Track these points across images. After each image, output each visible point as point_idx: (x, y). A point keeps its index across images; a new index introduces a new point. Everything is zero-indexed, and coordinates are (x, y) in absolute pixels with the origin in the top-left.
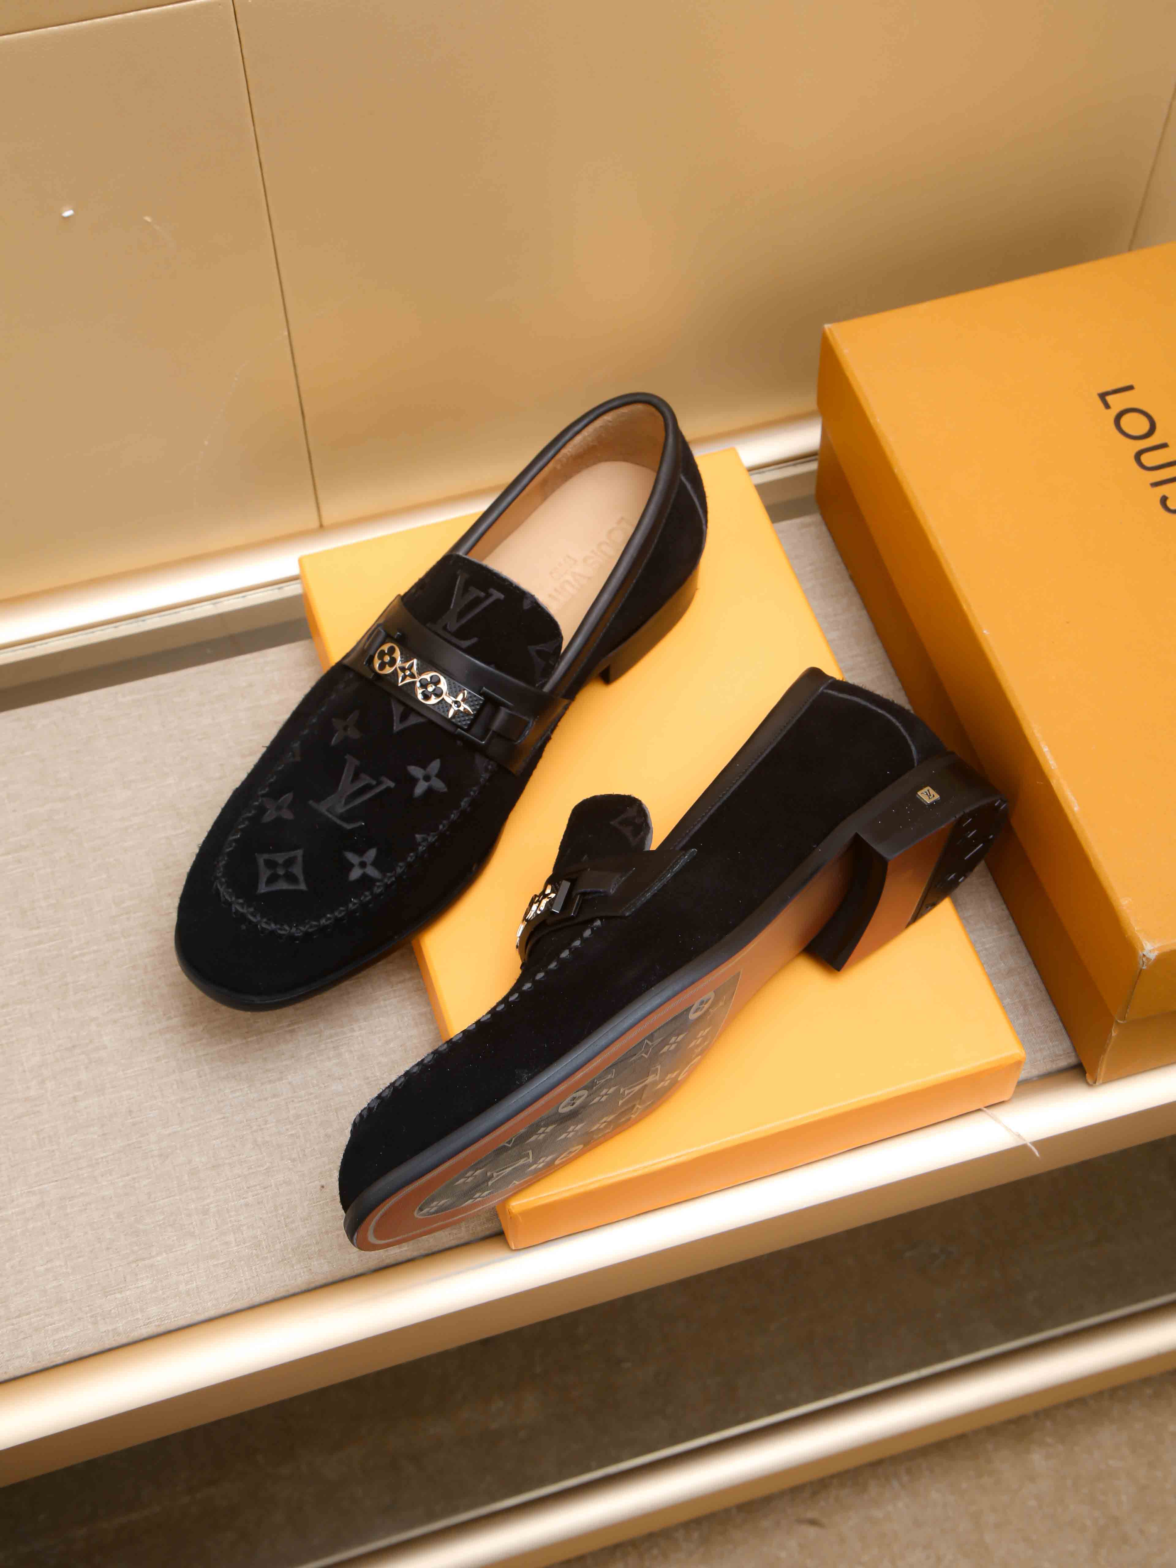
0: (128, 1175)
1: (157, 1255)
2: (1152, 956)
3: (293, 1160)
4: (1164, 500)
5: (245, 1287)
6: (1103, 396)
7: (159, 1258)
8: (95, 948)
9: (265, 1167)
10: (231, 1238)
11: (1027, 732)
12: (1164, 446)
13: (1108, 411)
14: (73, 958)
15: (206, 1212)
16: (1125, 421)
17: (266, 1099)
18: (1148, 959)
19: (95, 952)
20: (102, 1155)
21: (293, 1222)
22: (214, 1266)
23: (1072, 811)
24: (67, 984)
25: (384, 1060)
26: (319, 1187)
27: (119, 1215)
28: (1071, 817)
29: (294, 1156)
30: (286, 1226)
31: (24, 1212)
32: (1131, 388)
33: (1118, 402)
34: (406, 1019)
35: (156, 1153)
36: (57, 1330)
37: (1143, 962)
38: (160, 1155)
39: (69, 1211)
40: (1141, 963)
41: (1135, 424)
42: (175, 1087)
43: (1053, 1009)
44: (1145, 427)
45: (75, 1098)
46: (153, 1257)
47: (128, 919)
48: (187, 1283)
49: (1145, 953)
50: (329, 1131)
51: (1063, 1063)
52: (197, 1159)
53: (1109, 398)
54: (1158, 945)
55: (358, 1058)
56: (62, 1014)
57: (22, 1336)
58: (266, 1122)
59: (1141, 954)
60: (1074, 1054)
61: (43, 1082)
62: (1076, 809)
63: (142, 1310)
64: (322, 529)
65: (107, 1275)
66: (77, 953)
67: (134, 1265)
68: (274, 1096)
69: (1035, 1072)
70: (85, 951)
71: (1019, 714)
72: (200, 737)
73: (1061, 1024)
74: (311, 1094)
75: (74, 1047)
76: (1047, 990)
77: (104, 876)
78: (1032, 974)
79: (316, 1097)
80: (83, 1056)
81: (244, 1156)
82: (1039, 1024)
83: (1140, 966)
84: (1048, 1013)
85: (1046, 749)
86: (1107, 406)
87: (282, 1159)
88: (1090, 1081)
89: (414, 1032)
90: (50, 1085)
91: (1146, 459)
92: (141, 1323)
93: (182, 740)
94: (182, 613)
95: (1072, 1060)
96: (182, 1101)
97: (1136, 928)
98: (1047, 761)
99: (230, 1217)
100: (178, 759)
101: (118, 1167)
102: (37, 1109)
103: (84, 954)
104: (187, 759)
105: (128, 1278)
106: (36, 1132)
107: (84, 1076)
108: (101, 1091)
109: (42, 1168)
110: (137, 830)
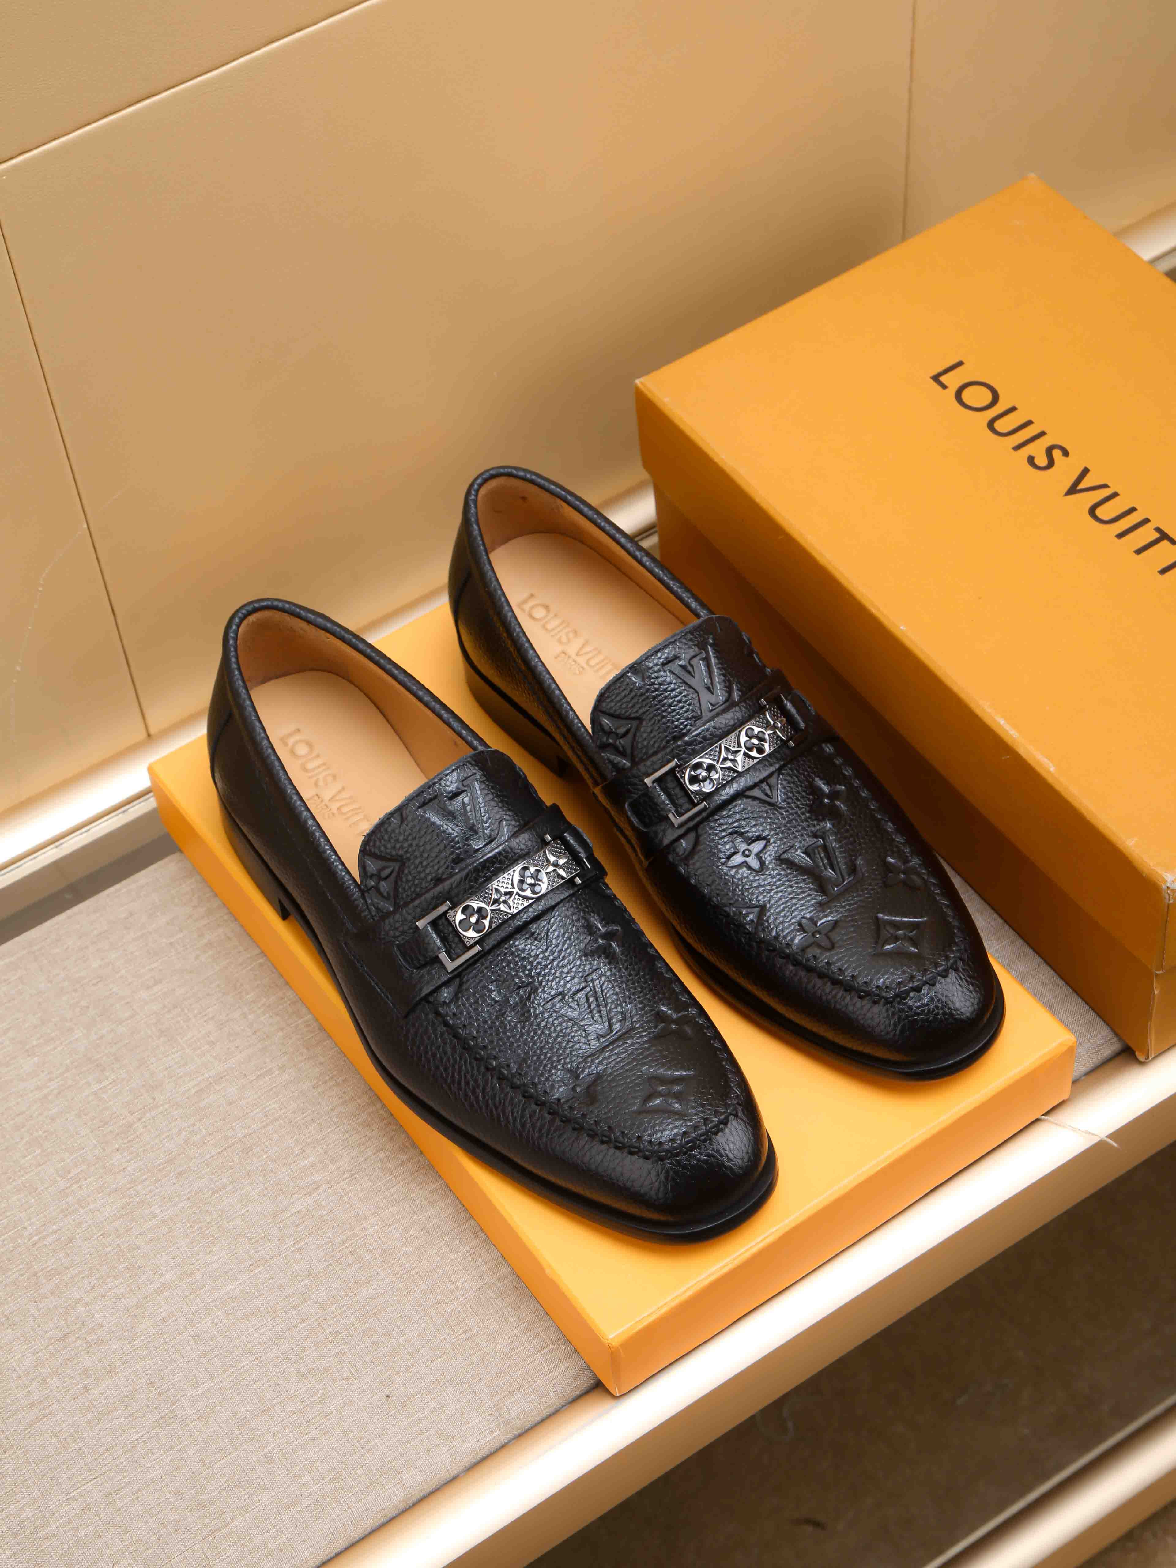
0: (172, 1448)
1: (233, 1520)
2: (1175, 886)
3: (348, 1379)
4: (1031, 460)
5: (339, 1524)
6: (936, 378)
7: (236, 1523)
8: (55, 1227)
9: (319, 1395)
10: (308, 1478)
11: (978, 712)
12: (1013, 409)
14: (34, 1245)
15: (270, 1460)
16: (966, 395)
17: (295, 1326)
18: (1172, 890)
19: (54, 1232)
20: (136, 1437)
21: (368, 1442)
23: (1049, 772)
24: (35, 1274)
25: (409, 1249)
26: (384, 1399)
27: (177, 1493)
28: (1050, 780)
29: (346, 1374)
30: (362, 1448)
31: (70, 1522)
32: (960, 364)
33: (953, 380)
34: (418, 1202)
35: (195, 1416)
37: (1169, 895)
38: (200, 1418)
39: (119, 1505)
40: (1167, 897)
41: (977, 396)
42: (192, 1343)
43: (1080, 1000)
44: (988, 397)
45: (85, 1387)
46: (229, 1524)
47: (80, 1188)
48: (275, 1539)
49: (1168, 885)
50: (375, 1338)
51: (1107, 1052)
52: (243, 1409)
53: (943, 379)
55: (381, 1255)
56: (40, 1306)
58: (304, 1350)
59: (1164, 887)
60: (1115, 1039)
61: (44, 1381)
62: (1052, 769)
64: (151, 738)
66: (36, 1238)
67: (210, 1539)
68: (303, 1320)
69: (1083, 1069)
70: (44, 1234)
71: (964, 696)
72: (94, 982)
73: (1092, 1013)
74: (343, 1306)
75: (66, 1335)
76: (1066, 983)
77: (39, 1151)
78: (1046, 973)
79: (349, 1309)
80: (79, 1342)
81: (292, 1391)
82: (1071, 1019)
83: (1167, 901)
84: (1076, 1005)
85: (1002, 722)
86: (944, 387)
87: (334, 1381)
88: (1141, 1058)
89: (432, 1211)
90: (53, 1382)
91: (1000, 426)
93: (76, 991)
94: (25, 866)
95: (1116, 1046)
97: (1151, 864)
98: (1007, 731)
99: (298, 1457)
100: (78, 1010)
101: (159, 1444)
102: (48, 1411)
103: (44, 1238)
104: (88, 1007)
105: (209, 1553)
106: (55, 1435)
107: (87, 1362)
108: (112, 1371)
109: (74, 1470)
110: (59, 1093)
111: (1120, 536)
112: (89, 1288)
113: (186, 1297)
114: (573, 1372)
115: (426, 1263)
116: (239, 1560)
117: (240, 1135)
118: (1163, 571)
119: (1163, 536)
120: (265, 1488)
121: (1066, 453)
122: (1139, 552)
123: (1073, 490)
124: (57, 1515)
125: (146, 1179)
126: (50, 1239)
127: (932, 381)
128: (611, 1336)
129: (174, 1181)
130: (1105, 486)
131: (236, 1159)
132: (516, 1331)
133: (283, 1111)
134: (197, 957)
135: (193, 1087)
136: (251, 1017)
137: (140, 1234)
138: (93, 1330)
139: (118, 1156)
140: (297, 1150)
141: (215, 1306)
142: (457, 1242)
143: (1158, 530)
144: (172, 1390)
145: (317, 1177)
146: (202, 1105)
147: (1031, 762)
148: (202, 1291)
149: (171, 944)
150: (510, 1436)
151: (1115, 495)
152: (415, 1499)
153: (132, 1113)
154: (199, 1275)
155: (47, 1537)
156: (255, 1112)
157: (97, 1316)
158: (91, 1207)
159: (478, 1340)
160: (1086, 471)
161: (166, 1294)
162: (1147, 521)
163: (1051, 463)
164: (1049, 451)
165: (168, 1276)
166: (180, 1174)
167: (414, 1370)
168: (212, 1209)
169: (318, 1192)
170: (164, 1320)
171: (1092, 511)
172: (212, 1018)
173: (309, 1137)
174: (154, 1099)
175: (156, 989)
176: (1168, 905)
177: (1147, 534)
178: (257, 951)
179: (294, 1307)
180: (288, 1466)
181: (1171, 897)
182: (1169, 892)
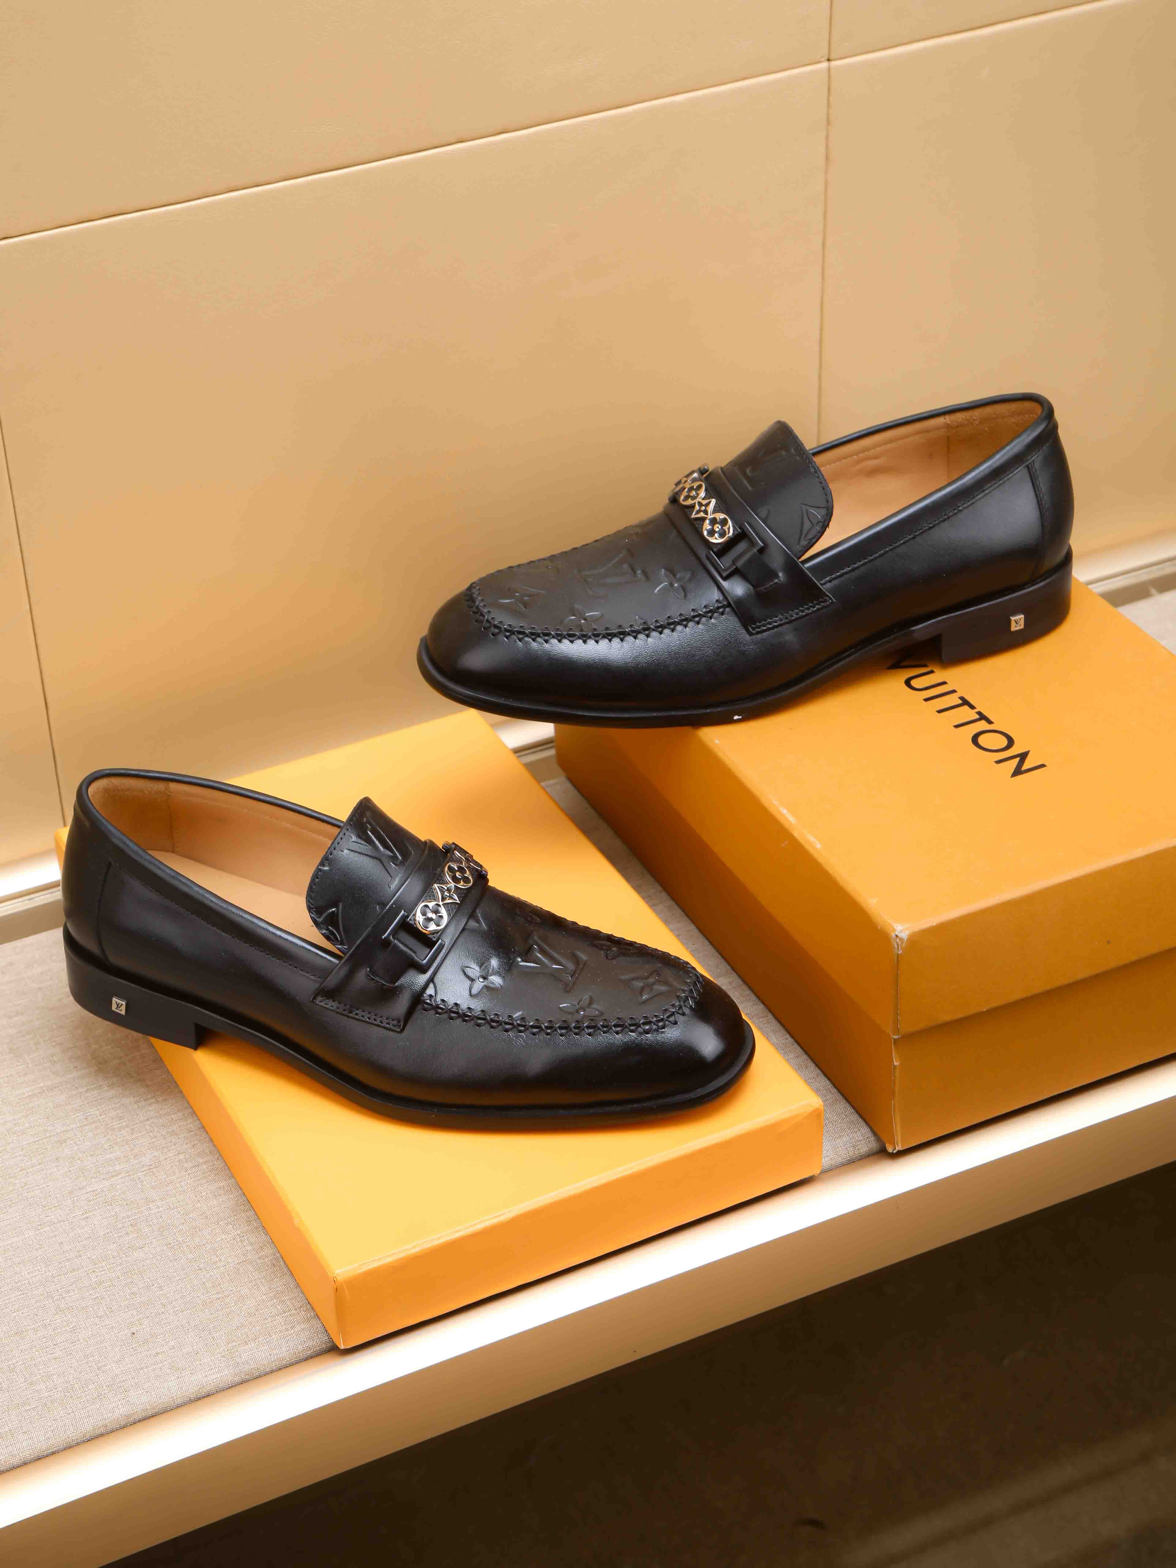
2: (904, 935)
3: (101, 1317)
9: (71, 1326)
10: (42, 1386)
11: (765, 802)
18: (900, 939)
21: (106, 1367)
23: (815, 849)
26: (130, 1336)
28: (816, 855)
29: (101, 1313)
30: (99, 1370)
37: (898, 944)
40: (896, 946)
49: (897, 934)
50: (135, 1290)
54: (908, 925)
59: (893, 935)
60: (873, 1139)
62: (818, 846)
71: (756, 791)
73: (857, 1116)
74: (113, 1263)
81: (48, 1320)
83: (897, 952)
85: (785, 811)
87: (88, 1318)
97: (885, 916)
98: (786, 819)
111: (926, 700)
114: (307, 1333)
115: (197, 1240)
117: (58, 1131)
118: (957, 726)
119: (965, 702)
122: (940, 712)
128: (337, 1272)
131: (49, 1147)
132: (264, 1297)
133: (102, 1117)
135: (28, 1093)
136: (95, 1048)
140: (106, 1146)
142: (230, 1226)
143: (962, 698)
145: (118, 1167)
146: (30, 1105)
147: (802, 841)
150: (237, 1379)
152: (137, 1417)
156: (77, 1115)
159: (227, 1300)
162: (954, 691)
167: (163, 1316)
168: (17, 1181)
169: (116, 1178)
172: (60, 1046)
173: (120, 1138)
175: (16, 1019)
176: (898, 954)
179: (68, 1260)
180: (27, 1376)
181: (900, 946)
182: (898, 940)
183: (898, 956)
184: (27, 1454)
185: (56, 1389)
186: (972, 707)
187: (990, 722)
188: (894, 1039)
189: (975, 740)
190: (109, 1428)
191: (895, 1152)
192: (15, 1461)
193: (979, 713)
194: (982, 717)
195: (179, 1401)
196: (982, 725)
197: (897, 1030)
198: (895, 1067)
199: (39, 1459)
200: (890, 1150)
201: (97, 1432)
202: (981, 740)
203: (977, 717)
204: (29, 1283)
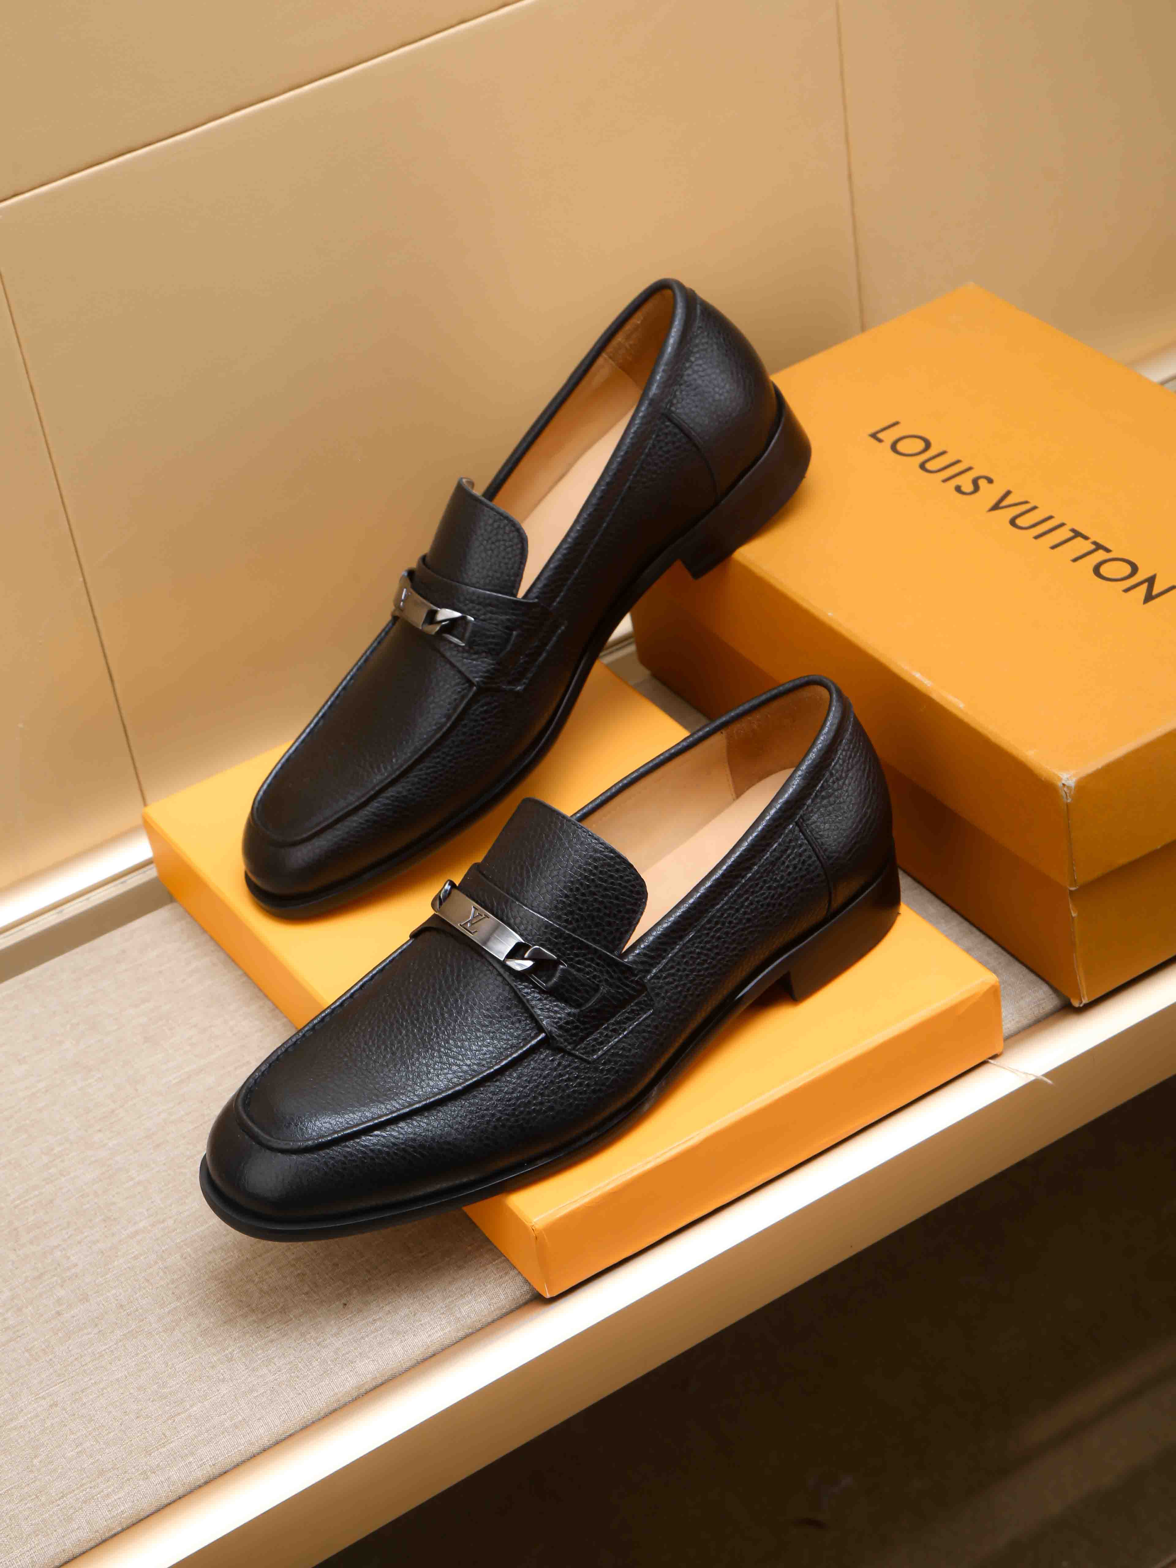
0: (137, 1354)
1: (191, 1406)
2: (1071, 783)
3: (307, 1293)
4: (958, 489)
6: (874, 436)
7: (195, 1409)
8: (37, 1193)
11: (896, 670)
12: (944, 453)
13: (883, 444)
14: (16, 1207)
16: (900, 447)
18: (1068, 787)
19: (36, 1196)
20: (104, 1348)
21: (324, 1342)
22: (255, 1397)
23: (958, 708)
24: (16, 1229)
26: (341, 1307)
27: (140, 1388)
28: (959, 715)
30: (318, 1346)
31: (37, 1416)
32: (896, 423)
33: (888, 437)
36: (108, 1495)
37: (1066, 793)
39: (85, 1400)
40: (1065, 796)
42: (161, 1274)
45: (58, 1312)
46: (188, 1409)
47: (63, 1161)
48: (231, 1419)
49: (1064, 782)
51: (1048, 1008)
53: (880, 436)
54: (1072, 772)
57: (72, 1511)
59: (1060, 784)
60: (1055, 994)
61: (20, 1310)
62: (962, 706)
63: (192, 1454)
65: (145, 1438)
66: (18, 1202)
67: (170, 1422)
70: (27, 1198)
71: (883, 660)
75: (42, 1274)
80: (55, 1279)
83: (1065, 799)
85: (918, 675)
86: (880, 441)
90: (27, 1310)
92: (194, 1466)
93: (67, 1012)
95: (1056, 1002)
96: (173, 1282)
97: (1049, 767)
98: (922, 683)
100: (68, 1026)
101: (125, 1352)
102: (21, 1332)
103: (26, 1201)
104: (78, 1024)
105: (168, 1433)
106: (27, 1351)
107: (61, 1293)
108: (85, 1299)
109: (43, 1376)
110: (47, 1091)
111: (1036, 537)
112: (66, 1237)
113: (157, 1239)
116: (196, 1437)
118: (1075, 560)
119: (1077, 534)
120: (223, 1380)
121: (990, 481)
122: (1053, 547)
123: (996, 507)
124: (25, 1411)
125: (125, 1151)
126: (30, 1202)
127: (870, 439)
129: (152, 1151)
130: (1027, 502)
134: (184, 981)
135: (174, 1079)
136: (232, 1023)
137: (117, 1194)
138: (69, 1269)
139: (100, 1135)
141: (185, 1245)
144: (141, 1311)
147: (943, 703)
148: (173, 1234)
149: (160, 972)
150: (461, 1334)
151: (1035, 508)
152: (367, 1387)
153: (114, 1102)
154: (170, 1222)
155: (15, 1428)
157: (72, 1258)
158: (72, 1175)
159: (433, 1257)
160: (1008, 493)
161: (138, 1238)
162: (1062, 525)
163: (976, 488)
164: (975, 482)
165: (141, 1225)
166: (158, 1146)
167: (371, 1283)
170: (136, 1258)
171: (1013, 522)
172: (195, 1026)
174: (136, 1090)
176: (1067, 803)
177: (1063, 534)
178: (240, 972)
180: (247, 1363)
181: (1068, 794)
182: (1065, 789)
183: (1067, 806)
184: (266, 1441)
185: (279, 1371)
186: (1086, 538)
187: (1108, 550)
188: (1071, 891)
189: (1097, 570)
190: (342, 1402)
191: (1081, 1005)
192: (255, 1449)
193: (1095, 543)
194: (1098, 547)
195: (408, 1364)
196: (1101, 555)
197: (1074, 882)
198: (1073, 918)
199: (277, 1443)
200: (1076, 1004)
201: (331, 1408)
202: (1103, 570)
203: (1093, 547)
204: (225, 1270)
